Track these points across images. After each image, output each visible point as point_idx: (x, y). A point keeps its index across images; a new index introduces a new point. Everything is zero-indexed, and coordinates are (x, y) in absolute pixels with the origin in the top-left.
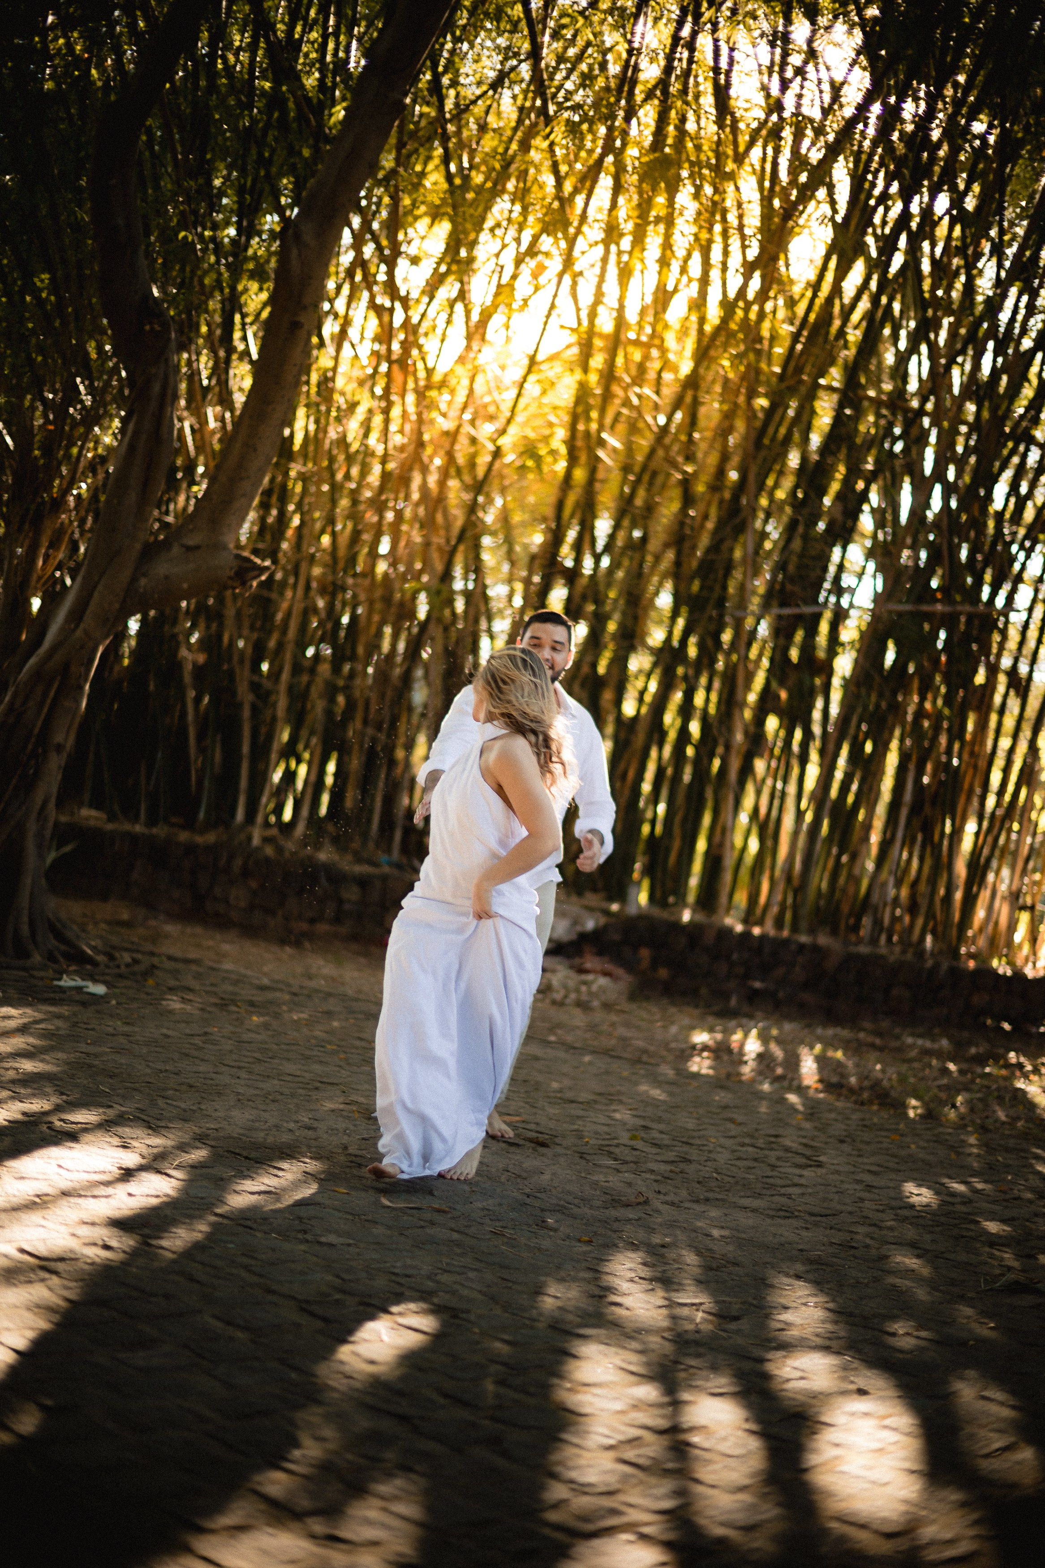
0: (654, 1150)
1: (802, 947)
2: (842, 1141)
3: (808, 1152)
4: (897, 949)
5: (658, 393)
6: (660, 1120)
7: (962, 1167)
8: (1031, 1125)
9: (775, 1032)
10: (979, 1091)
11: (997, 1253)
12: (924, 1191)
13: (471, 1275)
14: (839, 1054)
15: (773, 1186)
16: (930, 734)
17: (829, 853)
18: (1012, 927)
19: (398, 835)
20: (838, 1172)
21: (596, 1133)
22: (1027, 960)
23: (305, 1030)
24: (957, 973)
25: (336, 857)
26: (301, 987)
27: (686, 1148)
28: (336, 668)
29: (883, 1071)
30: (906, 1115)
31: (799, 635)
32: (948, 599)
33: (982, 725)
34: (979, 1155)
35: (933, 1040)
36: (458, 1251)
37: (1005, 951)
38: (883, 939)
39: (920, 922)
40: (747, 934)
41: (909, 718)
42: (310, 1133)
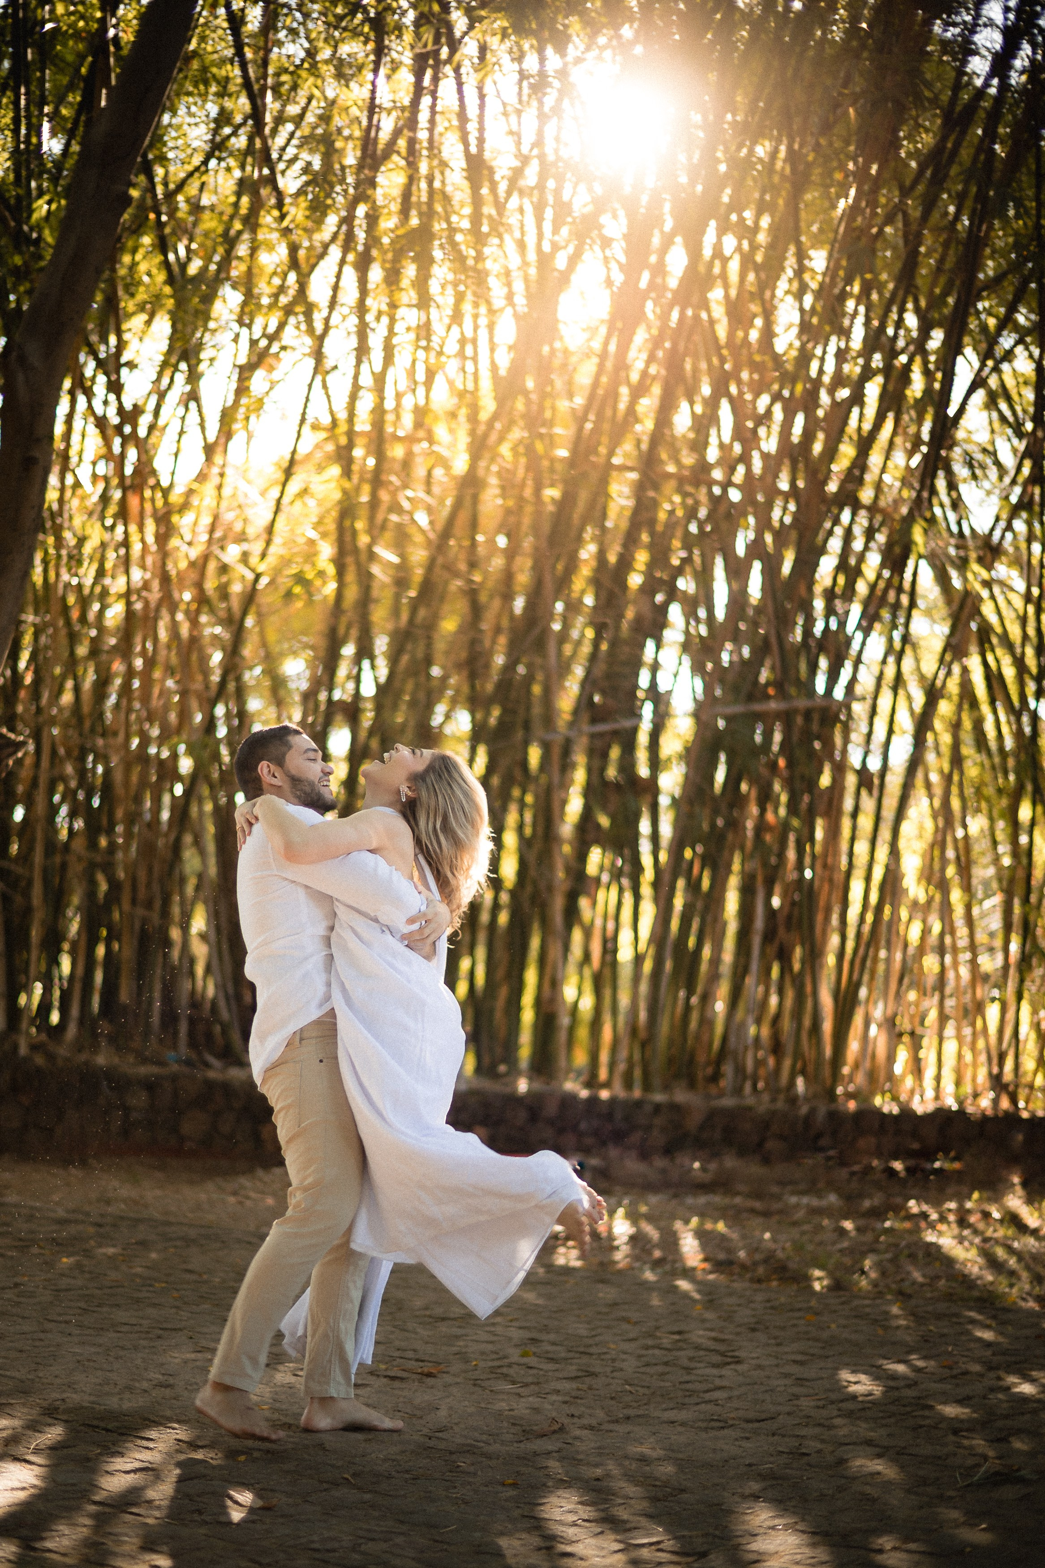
0: (551, 1366)
1: (658, 1108)
2: (753, 1330)
3: (722, 1348)
4: (766, 1097)
5: (428, 492)
6: (546, 1329)
7: (894, 1343)
8: (954, 1285)
9: (643, 1209)
10: (886, 1251)
11: (966, 1442)
12: (863, 1377)
13: (400, 1540)
14: (721, 1226)
15: (692, 1393)
16: (775, 848)
17: (675, 998)
18: (891, 1058)
19: (183, 1028)
20: (759, 1367)
21: (483, 1353)
22: (912, 1092)
23: (124, 1267)
24: (836, 1117)
25: (116, 1060)
26: (102, 1215)
27: (585, 1360)
28: (93, 844)
29: (774, 1239)
30: (811, 1287)
31: (615, 753)
32: (782, 693)
33: (833, 832)
34: (907, 1328)
35: (820, 1197)
36: (376, 1514)
37: (887, 1086)
38: (748, 1088)
39: (787, 1063)
40: (593, 1100)
41: (750, 833)
42: (167, 1392)
